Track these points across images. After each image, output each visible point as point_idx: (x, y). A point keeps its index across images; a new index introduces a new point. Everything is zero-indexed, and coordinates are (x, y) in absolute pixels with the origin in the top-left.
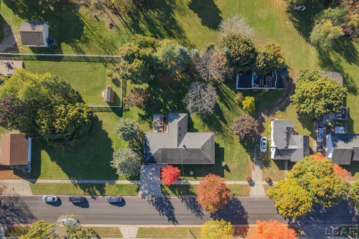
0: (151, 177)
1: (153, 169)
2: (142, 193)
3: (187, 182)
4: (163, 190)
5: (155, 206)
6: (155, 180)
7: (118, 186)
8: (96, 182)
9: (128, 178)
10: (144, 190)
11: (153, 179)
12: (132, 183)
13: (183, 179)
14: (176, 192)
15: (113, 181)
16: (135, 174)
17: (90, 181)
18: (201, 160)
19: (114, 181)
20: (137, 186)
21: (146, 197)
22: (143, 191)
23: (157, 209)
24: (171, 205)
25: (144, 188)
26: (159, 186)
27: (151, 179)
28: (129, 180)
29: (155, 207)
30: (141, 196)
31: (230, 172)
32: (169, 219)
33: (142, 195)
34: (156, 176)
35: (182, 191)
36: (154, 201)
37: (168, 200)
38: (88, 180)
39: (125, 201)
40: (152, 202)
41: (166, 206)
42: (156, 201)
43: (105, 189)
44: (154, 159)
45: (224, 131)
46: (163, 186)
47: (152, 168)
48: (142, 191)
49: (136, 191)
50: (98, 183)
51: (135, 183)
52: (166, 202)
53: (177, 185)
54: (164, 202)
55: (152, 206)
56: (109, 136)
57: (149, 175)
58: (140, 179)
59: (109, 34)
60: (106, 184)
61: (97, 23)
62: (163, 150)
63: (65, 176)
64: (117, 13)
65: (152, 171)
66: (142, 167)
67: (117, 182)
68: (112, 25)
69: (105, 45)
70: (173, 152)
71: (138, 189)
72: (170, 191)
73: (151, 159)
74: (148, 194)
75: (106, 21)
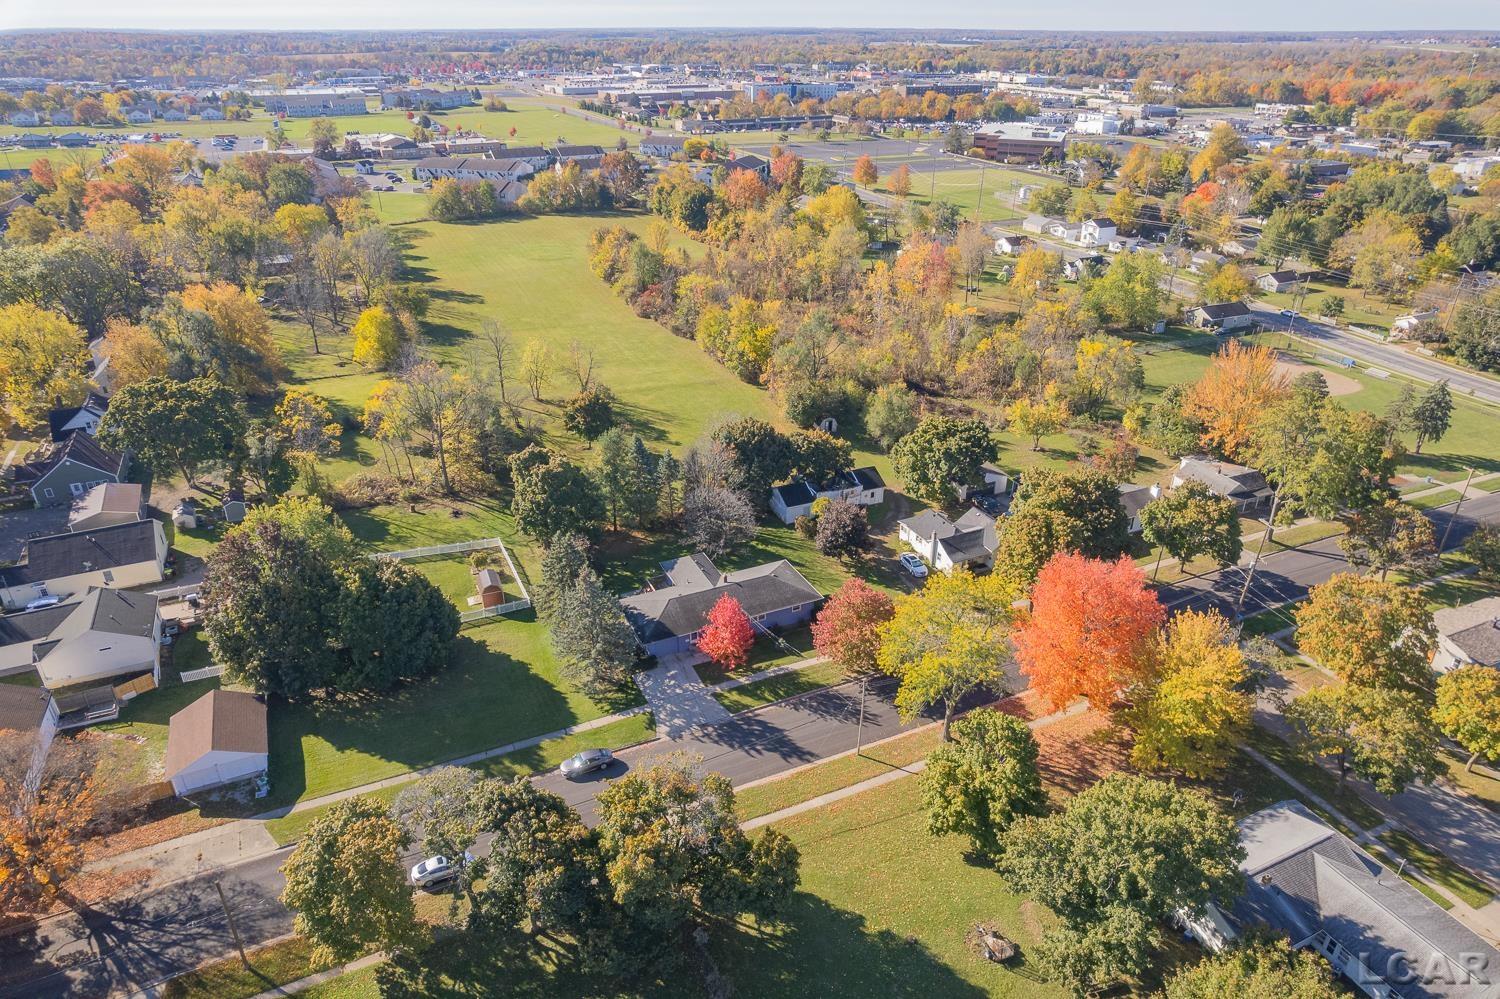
0: (676, 688)
2: (667, 729)
4: (726, 702)
5: (722, 743)
6: (691, 691)
7: (583, 734)
8: (509, 748)
11: (685, 691)
13: (768, 667)
14: (766, 695)
15: (563, 730)
17: (489, 752)
18: (786, 599)
19: (567, 729)
21: (685, 734)
23: (732, 746)
24: (770, 725)
25: (666, 716)
27: (679, 691)
28: (614, 713)
29: (725, 745)
30: (667, 737)
32: (785, 756)
33: (668, 734)
34: (690, 682)
35: (780, 690)
36: (714, 733)
37: (754, 720)
39: (622, 762)
42: (720, 731)
43: (544, 754)
44: (666, 628)
46: (722, 695)
47: (669, 672)
48: (666, 725)
49: (647, 729)
51: (634, 712)
52: (750, 724)
53: (759, 681)
54: (745, 727)
55: (715, 745)
57: (667, 686)
58: (646, 702)
59: (454, 525)
60: (545, 743)
61: (421, 517)
62: (681, 600)
63: (396, 767)
64: (463, 500)
65: (673, 677)
66: (640, 677)
67: (577, 729)
68: (457, 514)
69: (448, 538)
70: (708, 599)
71: (652, 723)
72: (747, 700)
73: (660, 631)
74: (688, 726)
75: (441, 512)
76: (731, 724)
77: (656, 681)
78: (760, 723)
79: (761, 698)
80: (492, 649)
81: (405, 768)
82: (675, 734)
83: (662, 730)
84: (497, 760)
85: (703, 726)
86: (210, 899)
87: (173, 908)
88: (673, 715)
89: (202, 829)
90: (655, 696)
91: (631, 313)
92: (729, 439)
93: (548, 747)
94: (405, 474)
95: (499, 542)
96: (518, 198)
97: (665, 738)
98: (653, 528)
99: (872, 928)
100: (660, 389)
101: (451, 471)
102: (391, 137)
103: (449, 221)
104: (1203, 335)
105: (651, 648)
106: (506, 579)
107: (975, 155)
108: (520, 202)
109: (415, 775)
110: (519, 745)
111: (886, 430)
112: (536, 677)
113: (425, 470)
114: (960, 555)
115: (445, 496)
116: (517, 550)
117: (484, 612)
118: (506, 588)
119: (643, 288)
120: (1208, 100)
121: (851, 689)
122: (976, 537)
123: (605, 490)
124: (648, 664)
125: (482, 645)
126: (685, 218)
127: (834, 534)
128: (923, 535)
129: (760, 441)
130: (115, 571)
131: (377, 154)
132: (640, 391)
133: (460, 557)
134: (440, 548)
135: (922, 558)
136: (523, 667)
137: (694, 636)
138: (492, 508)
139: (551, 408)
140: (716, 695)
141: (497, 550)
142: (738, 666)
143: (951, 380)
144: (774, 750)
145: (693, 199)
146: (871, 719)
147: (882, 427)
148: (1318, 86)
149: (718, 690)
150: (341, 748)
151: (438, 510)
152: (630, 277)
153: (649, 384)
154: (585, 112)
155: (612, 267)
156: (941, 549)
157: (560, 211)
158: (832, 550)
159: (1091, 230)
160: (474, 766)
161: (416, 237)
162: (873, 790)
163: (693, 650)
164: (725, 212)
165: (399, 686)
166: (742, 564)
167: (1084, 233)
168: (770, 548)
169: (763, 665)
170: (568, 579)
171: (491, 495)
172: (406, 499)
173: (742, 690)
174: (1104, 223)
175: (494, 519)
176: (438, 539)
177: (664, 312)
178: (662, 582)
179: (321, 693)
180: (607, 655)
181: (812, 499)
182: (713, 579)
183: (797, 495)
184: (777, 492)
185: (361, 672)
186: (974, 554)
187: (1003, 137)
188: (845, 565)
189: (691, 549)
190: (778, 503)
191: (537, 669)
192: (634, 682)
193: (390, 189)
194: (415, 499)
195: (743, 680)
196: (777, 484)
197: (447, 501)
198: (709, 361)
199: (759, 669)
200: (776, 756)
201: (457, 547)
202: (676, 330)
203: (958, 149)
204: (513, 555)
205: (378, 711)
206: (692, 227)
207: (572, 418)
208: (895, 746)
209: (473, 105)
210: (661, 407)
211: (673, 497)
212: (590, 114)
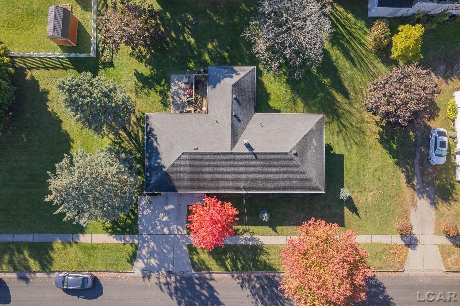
0: (165, 226)
1: (171, 207)
2: (143, 266)
3: (253, 239)
4: (195, 258)
5: (174, 298)
6: (175, 234)
7: (85, 248)
8: (29, 238)
9: (107, 229)
10: (147, 259)
11: (171, 232)
12: (117, 242)
13: (245, 232)
14: (227, 263)
15: (71, 235)
16: (126, 219)
17: (16, 236)
18: (291, 184)
19: (75, 235)
20: (131, 248)
21: (154, 275)
22: (145, 261)
24: (215, 294)
25: (147, 253)
26: (185, 248)
27: (166, 231)
28: (111, 234)
29: (175, 300)
30: (140, 273)
31: (357, 214)
33: (143, 271)
34: (178, 225)
35: (240, 262)
36: (174, 285)
37: (208, 283)
38: (11, 233)
39: (101, 285)
40: (169, 288)
41: (203, 297)
42: (178, 285)
43: (53, 255)
44: (170, 181)
45: (343, 113)
46: (195, 249)
47: (167, 205)
48: (143, 261)
49: (128, 262)
50: (35, 241)
51: (125, 240)
52: (202, 288)
53: (230, 245)
54: (198, 288)
55: (169, 297)
56: (64, 127)
57: (160, 221)
58: (138, 232)
67: (82, 238)
71: (134, 256)
74: (159, 269)
76: (189, 279)
77: (153, 212)
78: (211, 289)
82: (147, 273)
83: (140, 264)
85: (169, 273)
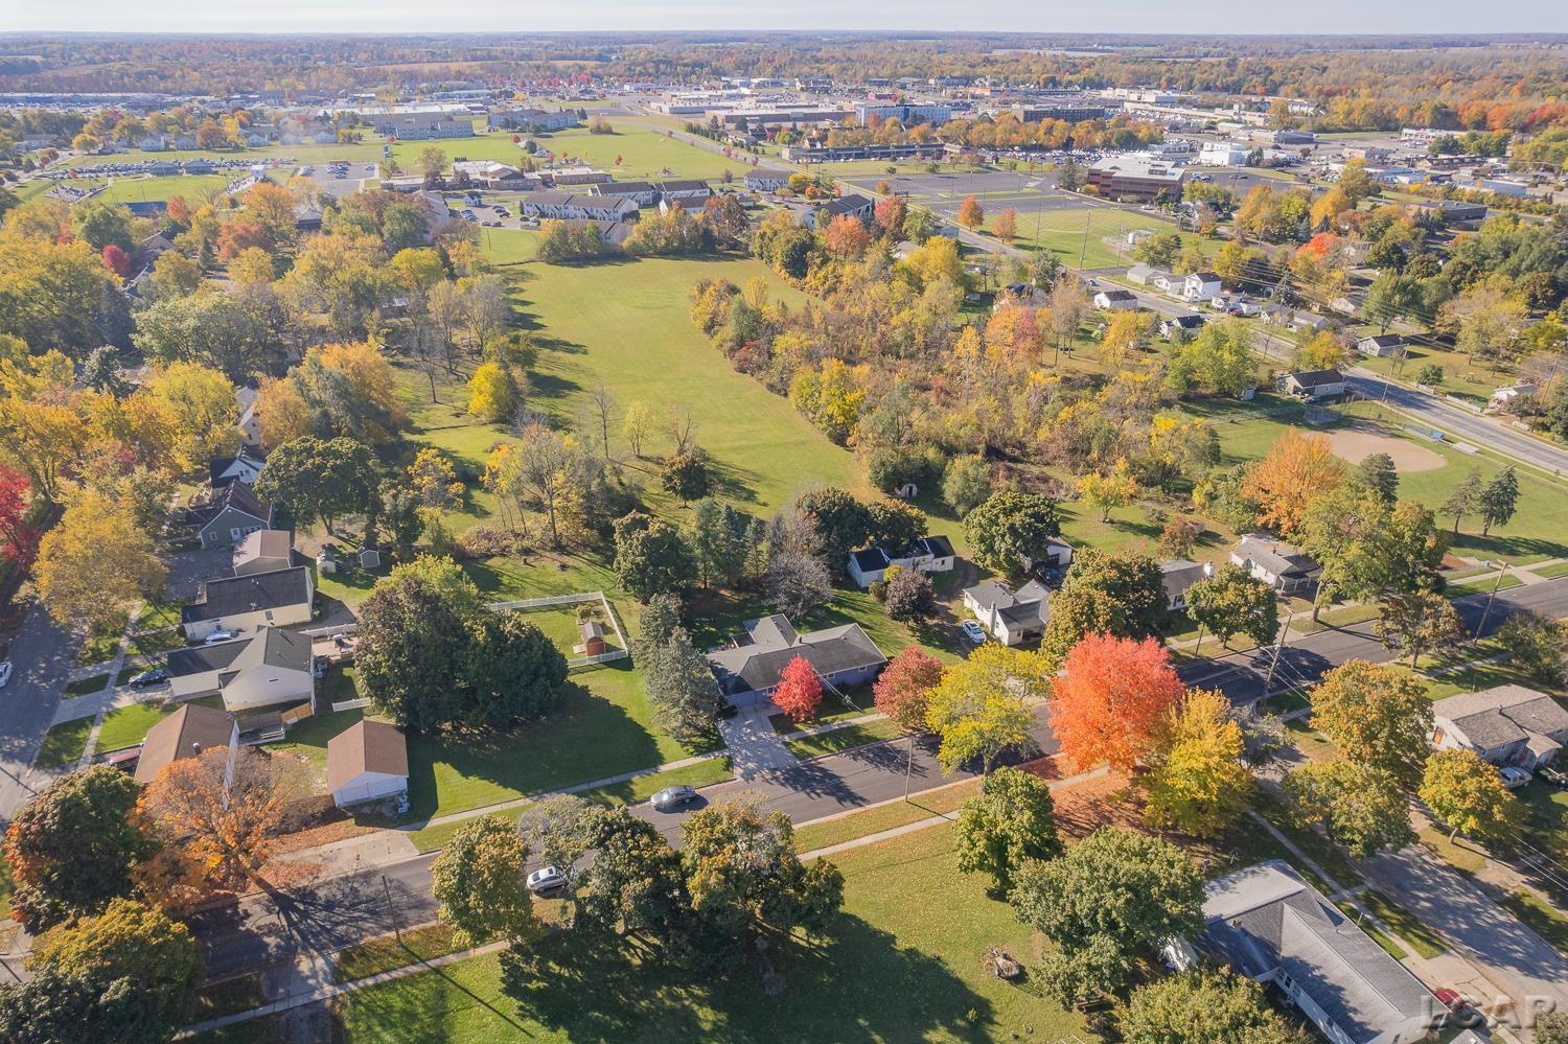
1: (751, 721)
2: (741, 771)
4: (793, 750)
5: (788, 786)
9: (692, 753)
10: (743, 764)
11: (760, 738)
12: (707, 759)
14: (829, 746)
15: (654, 768)
16: (709, 741)
18: (854, 660)
21: (757, 776)
23: (796, 789)
24: (830, 772)
25: (741, 760)
26: (779, 745)
27: (754, 738)
32: (840, 800)
33: (743, 776)
34: (764, 732)
35: (843, 741)
36: (781, 777)
37: (817, 767)
39: (703, 797)
40: (778, 781)
41: (818, 778)
43: (634, 787)
44: (745, 683)
47: (747, 720)
48: (741, 768)
49: (725, 770)
51: (714, 756)
52: (813, 772)
53: (825, 733)
54: (808, 773)
57: (745, 733)
58: (725, 747)
59: (560, 577)
60: (635, 779)
61: (530, 569)
62: (761, 658)
63: (511, 792)
64: (569, 554)
65: (749, 726)
66: (721, 724)
67: (663, 768)
68: (564, 567)
69: (556, 590)
70: (783, 658)
71: (729, 764)
72: (811, 749)
73: (740, 685)
74: (760, 768)
75: (549, 564)
76: (797, 770)
77: (734, 729)
78: (821, 770)
79: (822, 748)
80: (593, 694)
81: (518, 794)
82: (749, 776)
83: (738, 771)
84: (594, 791)
85: (773, 770)
86: (366, 891)
87: (339, 896)
88: (747, 759)
89: (358, 835)
90: (733, 743)
91: (728, 366)
92: (812, 508)
93: (639, 783)
94: (519, 527)
95: (600, 595)
96: (622, 240)
97: (740, 779)
98: (741, 586)
99: (902, 945)
100: (753, 448)
101: (560, 526)
102: (498, 167)
103: (555, 263)
104: (1292, 403)
105: (733, 699)
106: (607, 630)
107: (1088, 192)
108: (625, 244)
109: (528, 801)
110: (616, 779)
111: (961, 499)
112: (630, 720)
113: (536, 523)
114: (1016, 625)
115: (553, 549)
116: (617, 603)
117: (588, 660)
118: (608, 639)
119: (741, 343)
120: (1351, 125)
121: (906, 744)
122: (1033, 607)
123: (698, 552)
124: (729, 713)
125: (585, 689)
126: (786, 265)
127: (901, 602)
128: (984, 605)
129: (839, 511)
130: (274, 611)
131: (484, 185)
132: (734, 450)
133: (564, 609)
134: (549, 599)
135: (982, 625)
136: (619, 711)
137: (771, 690)
138: (594, 562)
139: (649, 464)
140: (787, 744)
141: (598, 603)
142: (807, 719)
143: (1032, 446)
144: (833, 794)
145: (794, 247)
146: (917, 770)
147: (958, 496)
148: (1474, 110)
149: (787, 739)
150: (466, 775)
151: (547, 563)
152: (729, 331)
153: (743, 443)
154: (691, 135)
155: (712, 319)
156: (999, 618)
157: (664, 253)
158: (899, 615)
159: (1194, 284)
160: (580, 795)
161: (523, 280)
162: (917, 832)
163: (768, 703)
164: (825, 261)
165: (514, 723)
166: (817, 626)
167: (1187, 286)
168: (844, 611)
169: (829, 718)
170: (663, 638)
171: (593, 550)
172: (518, 551)
173: (807, 740)
174: (1207, 278)
175: (596, 573)
176: (546, 591)
177: (760, 368)
178: (744, 640)
179: (447, 726)
180: (693, 704)
181: (886, 565)
182: (789, 638)
183: (872, 561)
184: (853, 557)
185: (484, 710)
186: (1029, 625)
187: (1118, 174)
188: (912, 629)
189: (772, 609)
190: (855, 567)
191: (632, 713)
192: (716, 729)
193: (498, 225)
194: (527, 552)
195: (811, 732)
196: (855, 549)
197: (555, 555)
198: (800, 418)
199: (826, 722)
200: (833, 799)
201: (562, 599)
202: (771, 387)
203: (1071, 186)
204: (613, 608)
205: (495, 743)
206: (792, 274)
207: (670, 479)
208: (938, 796)
209: (579, 126)
210: (752, 467)
211: (759, 558)
212: (696, 138)
